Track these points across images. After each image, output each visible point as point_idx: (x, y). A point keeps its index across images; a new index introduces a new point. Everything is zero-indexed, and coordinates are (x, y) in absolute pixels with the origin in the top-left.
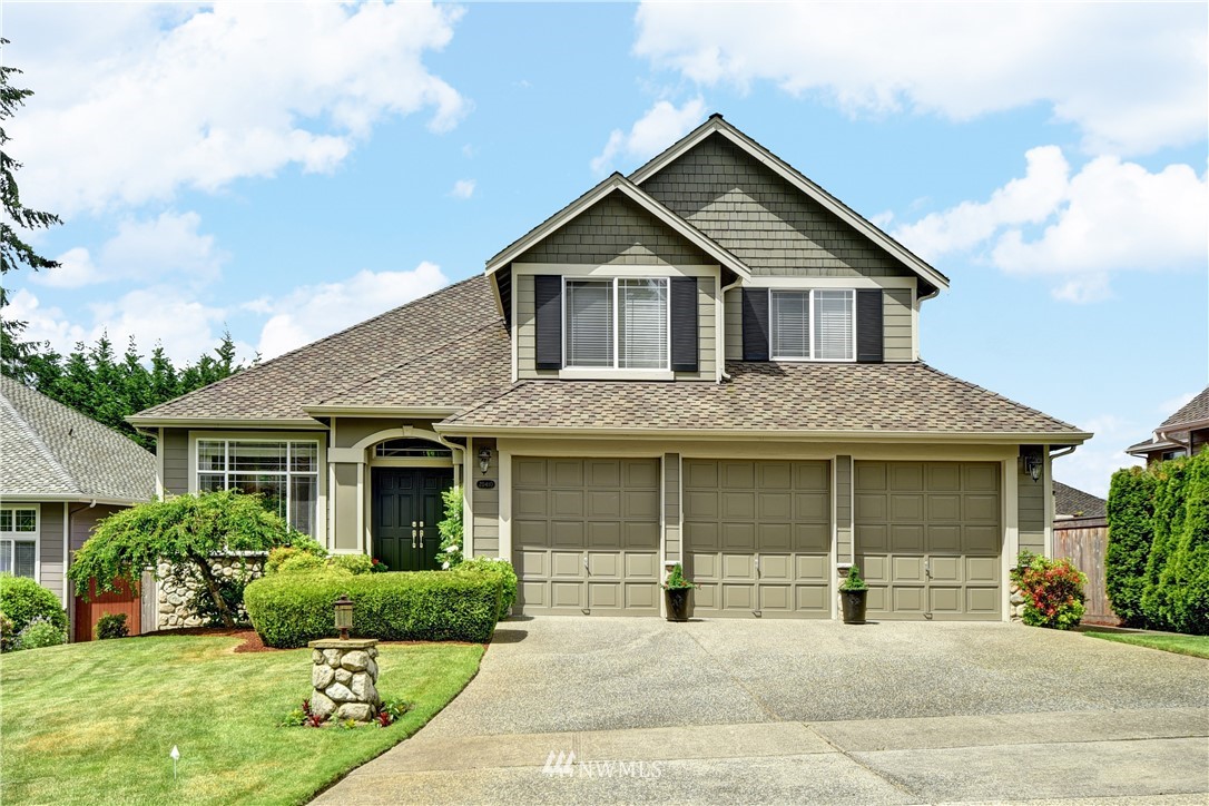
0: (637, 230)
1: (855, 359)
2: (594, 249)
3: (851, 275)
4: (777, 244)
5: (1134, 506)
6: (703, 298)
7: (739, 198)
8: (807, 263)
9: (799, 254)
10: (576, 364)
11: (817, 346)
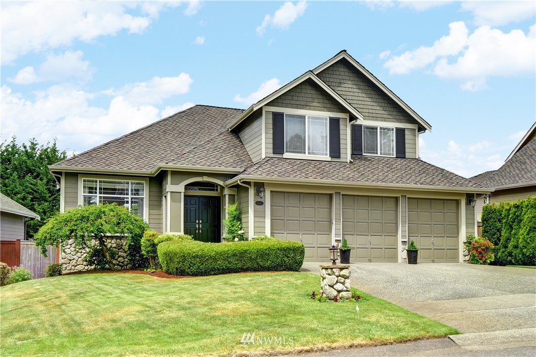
0: (315, 96)
1: (395, 156)
2: (298, 103)
3: (394, 122)
4: (365, 107)
5: (494, 218)
6: (342, 127)
7: (350, 86)
8: (377, 116)
9: (374, 111)
10: (290, 152)
11: (381, 150)
